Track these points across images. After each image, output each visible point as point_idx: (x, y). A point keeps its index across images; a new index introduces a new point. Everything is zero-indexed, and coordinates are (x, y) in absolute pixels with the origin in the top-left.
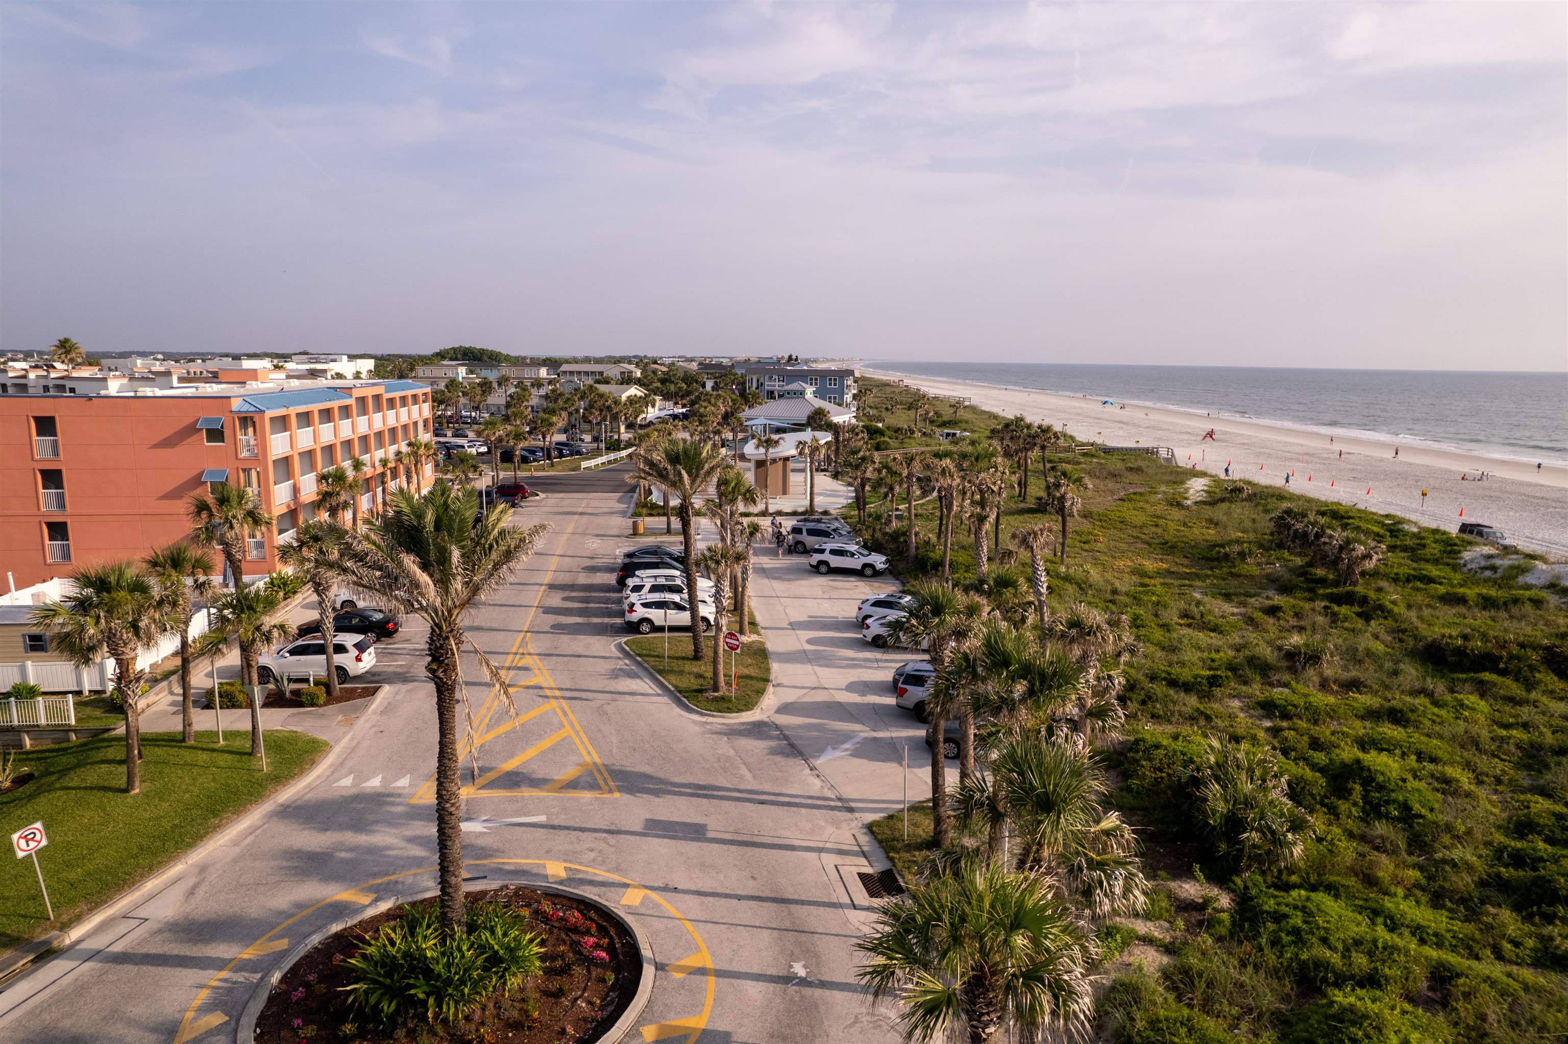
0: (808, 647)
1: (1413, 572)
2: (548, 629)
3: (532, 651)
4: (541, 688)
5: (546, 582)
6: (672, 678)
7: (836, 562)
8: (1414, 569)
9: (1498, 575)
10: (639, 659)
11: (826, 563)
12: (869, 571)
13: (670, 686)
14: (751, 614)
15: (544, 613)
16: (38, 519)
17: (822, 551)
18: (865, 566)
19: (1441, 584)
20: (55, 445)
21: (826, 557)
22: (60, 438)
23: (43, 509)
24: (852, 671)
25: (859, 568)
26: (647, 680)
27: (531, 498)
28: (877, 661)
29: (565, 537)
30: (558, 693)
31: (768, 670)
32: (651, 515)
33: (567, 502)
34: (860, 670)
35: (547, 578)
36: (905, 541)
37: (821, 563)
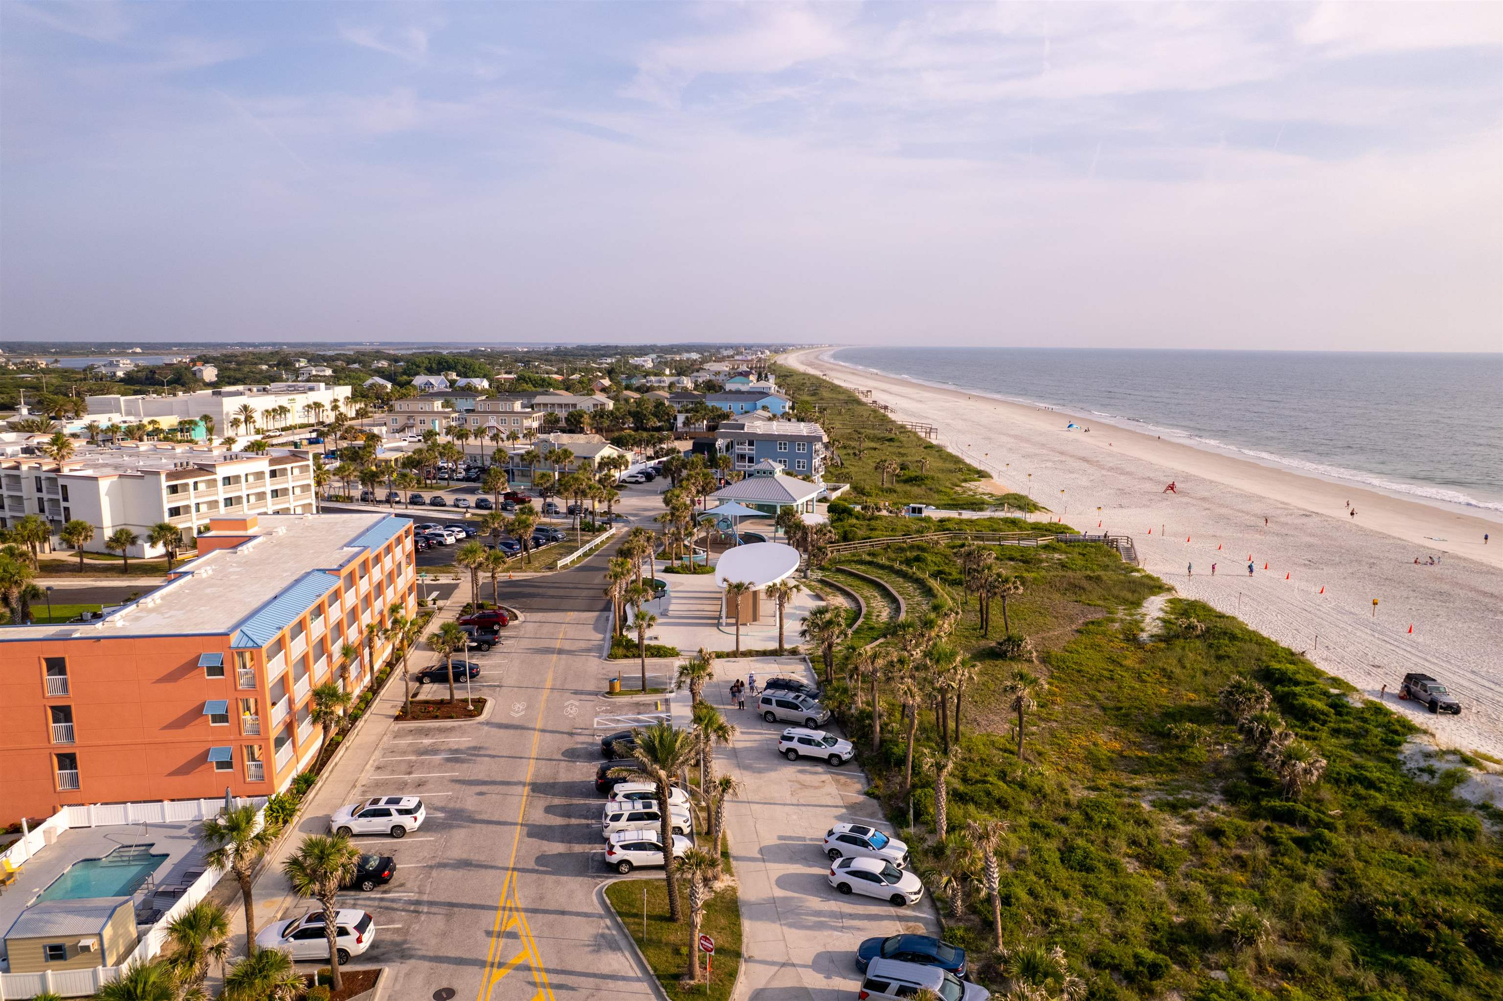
0: (779, 893)
1: (1354, 772)
2: (532, 865)
3: (520, 906)
4: (528, 968)
5: (528, 778)
6: (651, 952)
7: (803, 750)
8: (1356, 766)
9: (1435, 781)
10: (619, 919)
11: (795, 751)
12: (835, 761)
13: (649, 968)
14: (724, 838)
15: (530, 835)
16: (48, 751)
17: (791, 739)
18: (832, 756)
19: (1379, 790)
20: (65, 684)
21: (794, 744)
22: (69, 676)
23: (53, 742)
24: (818, 934)
25: (826, 757)
26: (627, 954)
27: (511, 623)
28: (842, 916)
29: (545, 694)
30: (545, 978)
31: (738, 936)
32: (626, 657)
33: (546, 629)
34: (826, 933)
35: (528, 772)
36: (870, 725)
37: (789, 750)
